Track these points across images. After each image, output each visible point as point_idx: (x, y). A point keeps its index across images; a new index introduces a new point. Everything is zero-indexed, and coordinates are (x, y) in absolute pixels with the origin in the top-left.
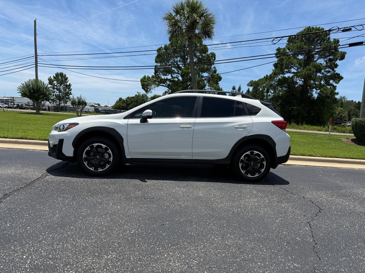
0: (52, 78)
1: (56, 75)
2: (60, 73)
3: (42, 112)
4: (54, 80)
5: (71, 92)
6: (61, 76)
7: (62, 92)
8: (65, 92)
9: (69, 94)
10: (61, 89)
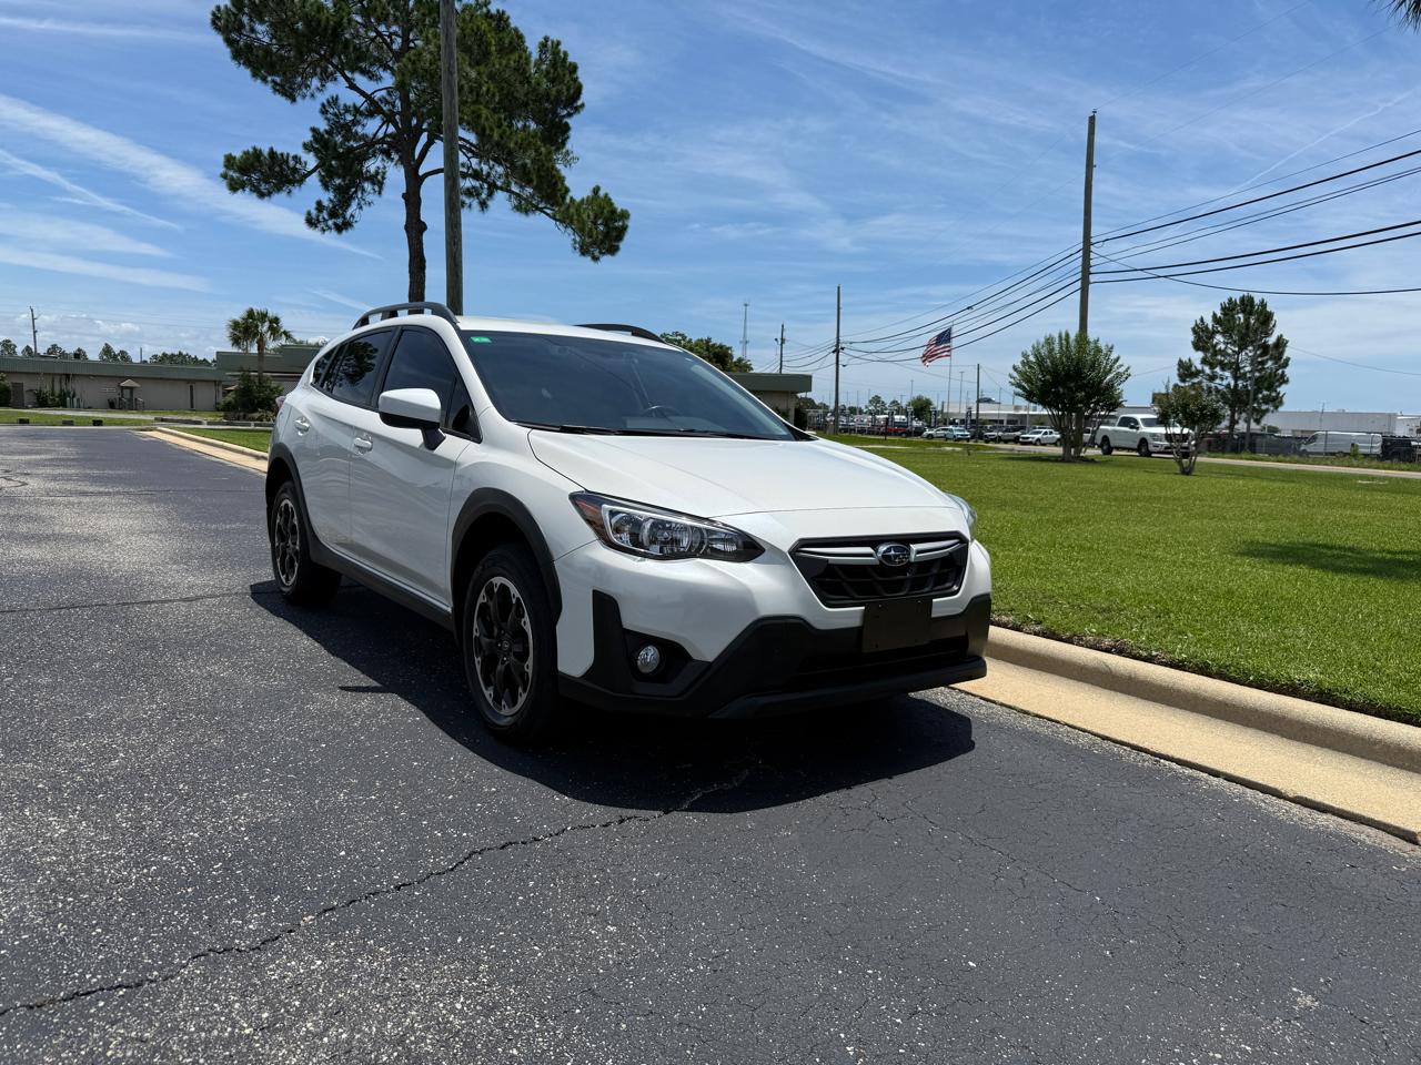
0: (1209, 322)
1: (1222, 309)
2: (1242, 299)
3: (1090, 453)
4: (1214, 332)
5: (1287, 371)
6: (1243, 312)
7: (1248, 375)
8: (1257, 374)
9: (1278, 380)
10: (1242, 361)
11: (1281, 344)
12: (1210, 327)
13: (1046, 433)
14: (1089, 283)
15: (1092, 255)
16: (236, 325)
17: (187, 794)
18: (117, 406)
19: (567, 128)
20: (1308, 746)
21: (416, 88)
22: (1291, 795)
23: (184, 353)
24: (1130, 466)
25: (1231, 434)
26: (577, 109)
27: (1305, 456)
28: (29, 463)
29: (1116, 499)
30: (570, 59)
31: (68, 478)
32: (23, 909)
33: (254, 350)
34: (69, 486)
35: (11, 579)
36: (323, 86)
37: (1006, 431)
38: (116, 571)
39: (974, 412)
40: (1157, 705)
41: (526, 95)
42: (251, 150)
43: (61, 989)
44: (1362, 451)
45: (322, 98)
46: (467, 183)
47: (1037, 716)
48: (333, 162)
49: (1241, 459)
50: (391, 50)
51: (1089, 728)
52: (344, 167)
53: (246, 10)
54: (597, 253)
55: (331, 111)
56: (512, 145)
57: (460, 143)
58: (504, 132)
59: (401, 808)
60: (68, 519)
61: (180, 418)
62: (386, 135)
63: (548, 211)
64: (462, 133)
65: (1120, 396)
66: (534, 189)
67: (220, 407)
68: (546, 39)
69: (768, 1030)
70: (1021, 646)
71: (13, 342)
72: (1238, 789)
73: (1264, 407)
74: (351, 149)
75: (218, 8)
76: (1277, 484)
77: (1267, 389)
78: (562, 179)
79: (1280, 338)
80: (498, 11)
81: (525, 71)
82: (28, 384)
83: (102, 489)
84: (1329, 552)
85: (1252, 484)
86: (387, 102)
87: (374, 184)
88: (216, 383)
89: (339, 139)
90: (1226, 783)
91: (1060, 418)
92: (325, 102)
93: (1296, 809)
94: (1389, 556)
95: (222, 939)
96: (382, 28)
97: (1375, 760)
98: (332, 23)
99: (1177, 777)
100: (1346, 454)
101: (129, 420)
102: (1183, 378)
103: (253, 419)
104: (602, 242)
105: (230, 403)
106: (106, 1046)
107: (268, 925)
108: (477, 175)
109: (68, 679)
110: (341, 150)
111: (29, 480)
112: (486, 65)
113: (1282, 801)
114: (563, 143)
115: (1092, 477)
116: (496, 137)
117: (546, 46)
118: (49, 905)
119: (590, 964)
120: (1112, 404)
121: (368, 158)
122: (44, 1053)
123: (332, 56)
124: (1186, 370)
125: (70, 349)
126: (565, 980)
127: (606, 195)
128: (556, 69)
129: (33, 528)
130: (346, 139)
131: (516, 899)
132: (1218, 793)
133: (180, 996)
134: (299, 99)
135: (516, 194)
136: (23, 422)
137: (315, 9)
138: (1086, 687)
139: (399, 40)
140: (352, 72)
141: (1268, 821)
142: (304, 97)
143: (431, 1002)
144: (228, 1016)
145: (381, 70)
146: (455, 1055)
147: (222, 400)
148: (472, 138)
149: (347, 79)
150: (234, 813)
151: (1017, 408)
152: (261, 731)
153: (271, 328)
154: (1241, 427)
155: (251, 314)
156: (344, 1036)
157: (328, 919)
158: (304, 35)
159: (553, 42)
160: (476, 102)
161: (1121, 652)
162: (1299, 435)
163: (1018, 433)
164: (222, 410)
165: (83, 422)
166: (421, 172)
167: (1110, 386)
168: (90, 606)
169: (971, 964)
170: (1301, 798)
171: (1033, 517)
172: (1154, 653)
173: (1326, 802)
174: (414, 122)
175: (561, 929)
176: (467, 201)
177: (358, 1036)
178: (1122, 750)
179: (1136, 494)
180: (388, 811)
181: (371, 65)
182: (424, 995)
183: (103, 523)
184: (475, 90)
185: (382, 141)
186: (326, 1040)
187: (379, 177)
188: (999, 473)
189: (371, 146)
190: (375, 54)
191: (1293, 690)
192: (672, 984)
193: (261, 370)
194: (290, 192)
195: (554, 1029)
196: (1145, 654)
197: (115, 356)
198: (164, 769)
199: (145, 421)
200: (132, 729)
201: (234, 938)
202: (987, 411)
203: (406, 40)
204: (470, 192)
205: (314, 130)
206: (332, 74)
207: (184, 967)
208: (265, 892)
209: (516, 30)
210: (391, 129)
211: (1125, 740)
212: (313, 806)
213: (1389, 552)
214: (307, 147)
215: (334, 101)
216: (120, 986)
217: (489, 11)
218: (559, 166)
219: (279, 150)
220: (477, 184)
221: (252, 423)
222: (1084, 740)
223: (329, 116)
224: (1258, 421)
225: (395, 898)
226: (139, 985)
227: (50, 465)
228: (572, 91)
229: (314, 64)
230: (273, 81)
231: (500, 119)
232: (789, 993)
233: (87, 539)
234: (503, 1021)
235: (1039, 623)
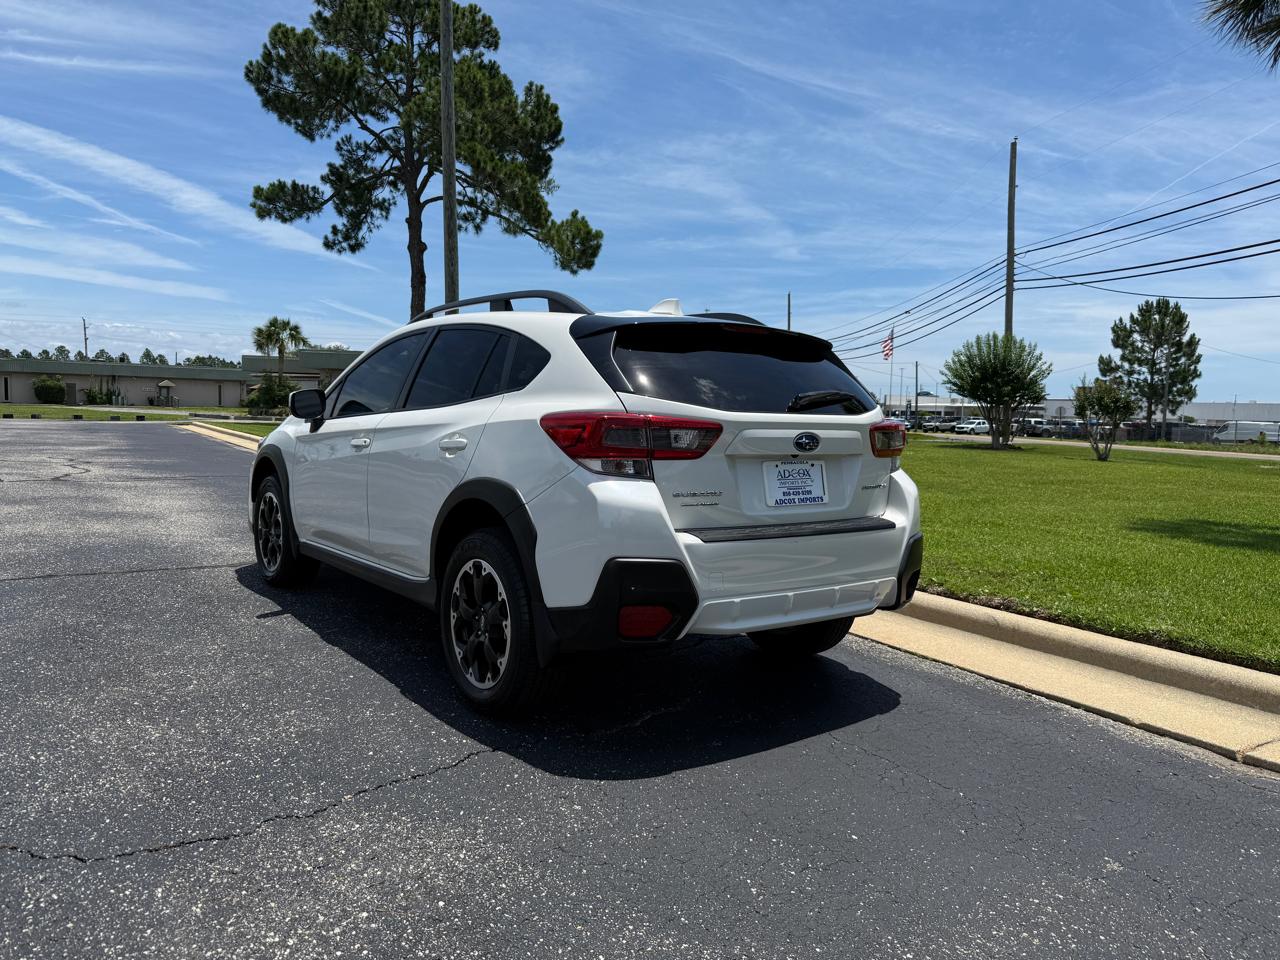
0: (1127, 322)
1: (1140, 310)
2: (1158, 302)
3: (1017, 441)
4: (1132, 332)
5: (1200, 367)
6: (1159, 313)
7: (1164, 370)
8: (1171, 369)
9: (1191, 375)
10: (1158, 358)
11: (1193, 342)
12: (1128, 326)
13: (979, 423)
14: (1013, 290)
15: (1016, 265)
16: (260, 332)
17: (249, 710)
18: (155, 403)
19: (549, 159)
20: (1157, 685)
21: (419, 127)
22: (1137, 722)
23: (214, 356)
24: (1052, 453)
25: (1148, 424)
26: (558, 143)
27: (1217, 444)
28: (88, 453)
29: (1033, 483)
30: (552, 101)
31: (123, 466)
32: (136, 787)
33: (275, 354)
34: (125, 472)
35: (89, 548)
36: (337, 127)
37: (943, 421)
38: (173, 543)
39: (913, 404)
40: (1037, 652)
41: (514, 133)
42: (276, 183)
43: (171, 839)
44: (1269, 438)
45: (337, 137)
46: (464, 210)
47: (934, 660)
48: (347, 192)
49: (1157, 446)
50: (397, 95)
51: (976, 670)
52: (355, 195)
53: (274, 63)
54: (575, 267)
55: (345, 148)
56: (502, 176)
57: (457, 174)
58: (496, 164)
59: (415, 722)
60: (129, 500)
61: (210, 413)
62: (392, 168)
63: (532, 233)
64: (458, 166)
65: (1043, 389)
66: (522, 213)
67: (244, 404)
68: (531, 84)
69: (693, 876)
70: (925, 604)
71: (67, 348)
72: (1093, 717)
73: (1179, 399)
74: (362, 181)
75: (251, 63)
76: (1182, 469)
77: (1181, 383)
78: (545, 205)
79: (1193, 337)
80: (490, 61)
81: (514, 113)
82: (80, 385)
83: (152, 475)
84: (1216, 529)
85: (1160, 469)
86: (393, 139)
87: (382, 209)
88: (241, 383)
89: (351, 172)
90: (1084, 713)
91: (989, 410)
92: (340, 141)
93: (1139, 733)
94: (1269, 531)
95: (285, 809)
96: (390, 77)
97: (1212, 695)
98: (346, 73)
99: (1043, 708)
100: (1253, 442)
101: (167, 415)
102: (1104, 372)
103: (274, 415)
104: (580, 258)
105: (253, 400)
106: (208, 876)
107: (318, 800)
108: (472, 202)
109: (146, 627)
110: (353, 181)
111: (91, 468)
112: (480, 108)
113: (1129, 727)
114: (547, 173)
115: (1016, 463)
116: (489, 169)
117: (531, 90)
118: (155, 786)
119: (560, 831)
120: (1036, 398)
121: (377, 188)
122: (165, 879)
123: (347, 101)
124: (1106, 366)
125: (115, 354)
126: (541, 841)
127: (583, 218)
128: (539, 110)
129: (102, 507)
130: (358, 172)
131: (504, 786)
132: (1076, 720)
133: (258, 845)
134: (317, 138)
135: (505, 218)
136: (77, 417)
137: (333, 61)
138: (978, 637)
139: (404, 86)
140: (364, 114)
141: (1113, 741)
142: (322, 136)
143: (442, 853)
144: (293, 859)
145: (389, 111)
146: (460, 887)
147: (246, 398)
148: (468, 170)
149: (360, 121)
150: (286, 724)
151: (953, 401)
152: (301, 665)
153: (292, 336)
154: (1158, 417)
155: (274, 323)
156: (379, 873)
157: (363, 797)
158: (323, 85)
159: (537, 86)
160: (472, 139)
161: (1008, 609)
162: (1213, 424)
163: (954, 424)
164: (247, 406)
165: (127, 417)
166: (422, 199)
167: (1034, 382)
168: (156, 571)
169: (854, 837)
170: (1145, 724)
171: (956, 498)
172: (1035, 609)
173: (1165, 728)
174: (416, 156)
175: (538, 806)
176: (464, 225)
177: (388, 873)
178: (1001, 687)
179: (1052, 478)
180: (404, 724)
181: (380, 108)
182: (436, 849)
183: (157, 503)
184: (471, 129)
185: (388, 173)
186: (366, 875)
187: (386, 204)
188: (930, 460)
189: (378, 177)
190: (384, 98)
191: (1147, 639)
192: (622, 845)
193: (281, 371)
194: (308, 218)
195: (533, 872)
196: (1027, 610)
197: (154, 360)
198: (229, 693)
199: (181, 417)
200: (201, 662)
201: (293, 809)
202: (925, 403)
203: (410, 86)
204: (466, 218)
205: (331, 165)
206: (346, 116)
207: (259, 827)
208: (314, 779)
209: (505, 76)
210: (397, 163)
211: (1005, 679)
212: (346, 721)
213: (1271, 528)
214: (324, 179)
215: (349, 139)
216: (213, 839)
217: (482, 61)
218: (543, 194)
219: (300, 182)
220: (473, 210)
221: (274, 418)
222: (970, 678)
223: (343, 152)
224: (1173, 412)
225: (412, 784)
226: (227, 838)
227: (107, 455)
228: (553, 128)
229: (331, 108)
230: (296, 123)
231: (492, 155)
232: (710, 853)
233: (145, 517)
234: (494, 866)
235: (941, 585)
